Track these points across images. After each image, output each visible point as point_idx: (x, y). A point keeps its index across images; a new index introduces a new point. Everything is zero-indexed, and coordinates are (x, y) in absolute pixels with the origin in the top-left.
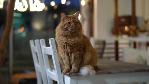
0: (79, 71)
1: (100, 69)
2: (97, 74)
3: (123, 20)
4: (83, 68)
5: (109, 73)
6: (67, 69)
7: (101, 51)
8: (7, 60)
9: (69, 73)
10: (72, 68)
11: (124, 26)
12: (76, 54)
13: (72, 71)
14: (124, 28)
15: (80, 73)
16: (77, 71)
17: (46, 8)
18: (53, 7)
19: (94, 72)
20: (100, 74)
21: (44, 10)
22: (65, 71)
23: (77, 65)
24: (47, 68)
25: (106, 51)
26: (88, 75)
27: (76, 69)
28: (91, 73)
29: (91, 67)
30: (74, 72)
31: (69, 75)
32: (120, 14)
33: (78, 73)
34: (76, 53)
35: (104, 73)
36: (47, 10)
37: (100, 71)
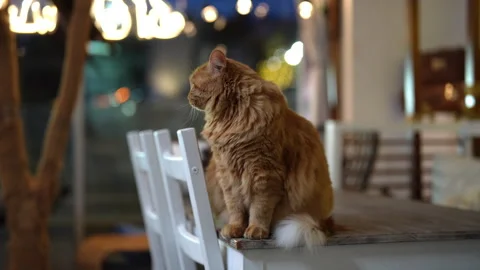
0: (270, 234)
1: (342, 229)
2: (328, 244)
3: (437, 64)
4: (284, 222)
5: (371, 241)
6: (232, 228)
7: (366, 165)
8: (66, 191)
9: (240, 240)
10: (251, 224)
11: (443, 83)
12: (256, 178)
13: (248, 234)
14: (443, 90)
15: (275, 239)
16: (264, 233)
17: (191, 29)
18: (212, 24)
19: (321, 236)
20: (340, 243)
21: (182, 35)
22: (225, 232)
23: (265, 213)
24: (177, 224)
25: (380, 165)
26: (300, 247)
27: (263, 227)
28: (309, 242)
29: (309, 221)
30: (253, 237)
31: (239, 247)
32: (427, 44)
33: (268, 241)
34: (255, 175)
35: (353, 242)
36: (194, 34)
37: (340, 236)
